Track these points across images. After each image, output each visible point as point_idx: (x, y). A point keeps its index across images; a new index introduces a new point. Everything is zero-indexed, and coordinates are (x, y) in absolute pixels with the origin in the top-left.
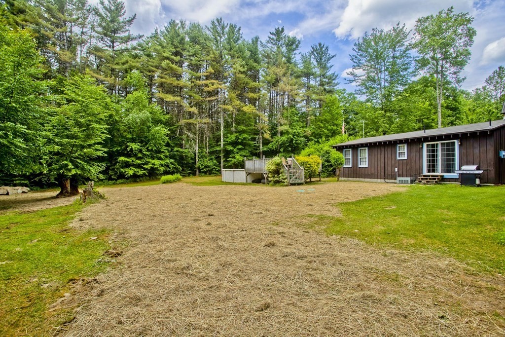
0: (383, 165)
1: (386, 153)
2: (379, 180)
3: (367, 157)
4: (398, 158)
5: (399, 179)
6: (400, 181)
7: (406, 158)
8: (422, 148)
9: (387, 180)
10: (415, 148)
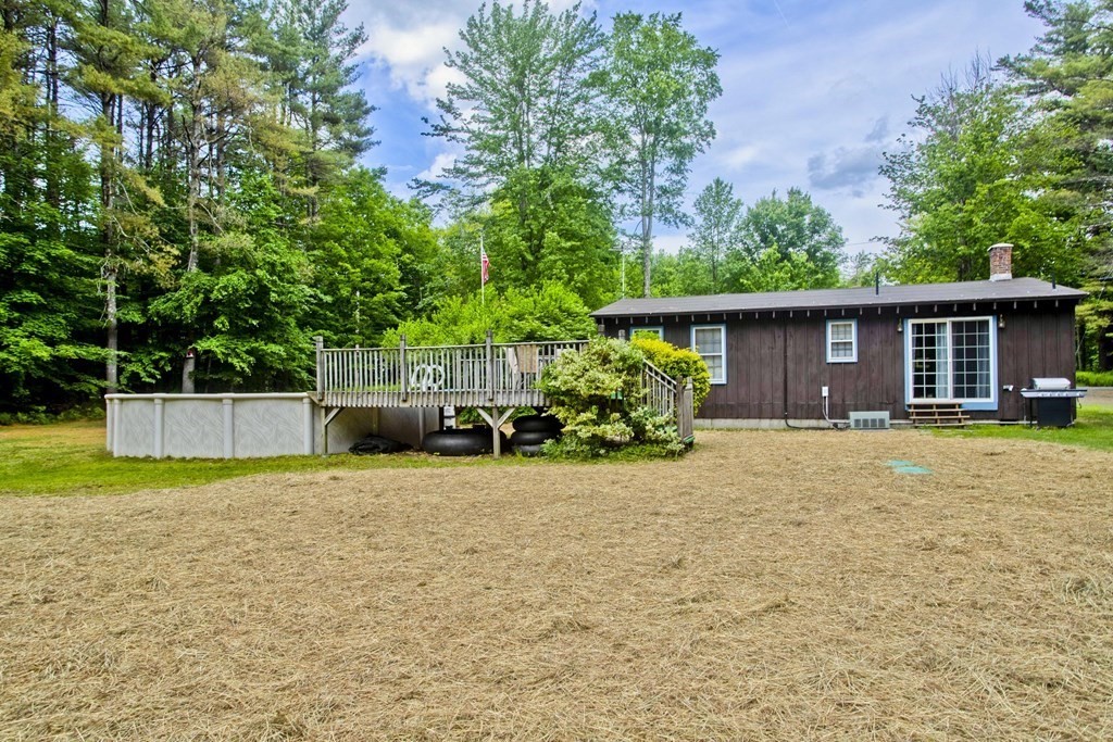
0: (779, 379)
1: (790, 342)
2: (765, 423)
3: (723, 353)
4: (830, 359)
5: (854, 415)
6: (857, 421)
7: (854, 359)
8: (902, 332)
9: (792, 422)
10: (880, 332)
